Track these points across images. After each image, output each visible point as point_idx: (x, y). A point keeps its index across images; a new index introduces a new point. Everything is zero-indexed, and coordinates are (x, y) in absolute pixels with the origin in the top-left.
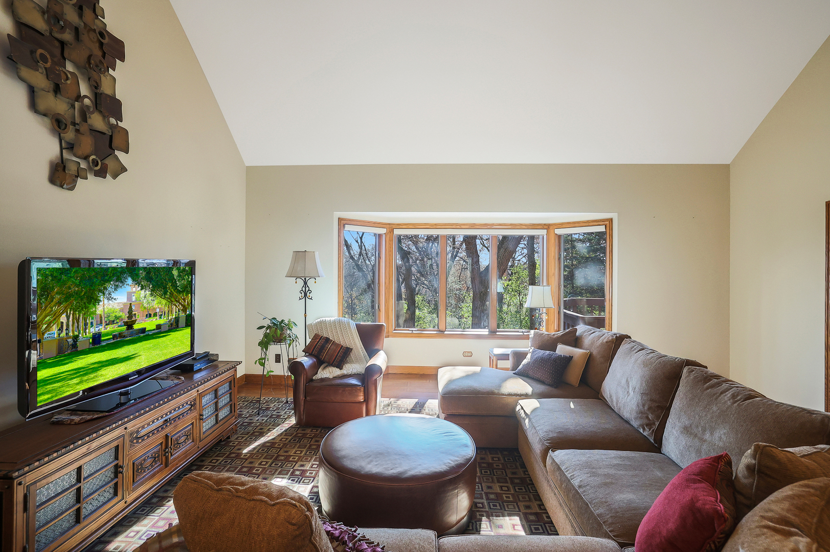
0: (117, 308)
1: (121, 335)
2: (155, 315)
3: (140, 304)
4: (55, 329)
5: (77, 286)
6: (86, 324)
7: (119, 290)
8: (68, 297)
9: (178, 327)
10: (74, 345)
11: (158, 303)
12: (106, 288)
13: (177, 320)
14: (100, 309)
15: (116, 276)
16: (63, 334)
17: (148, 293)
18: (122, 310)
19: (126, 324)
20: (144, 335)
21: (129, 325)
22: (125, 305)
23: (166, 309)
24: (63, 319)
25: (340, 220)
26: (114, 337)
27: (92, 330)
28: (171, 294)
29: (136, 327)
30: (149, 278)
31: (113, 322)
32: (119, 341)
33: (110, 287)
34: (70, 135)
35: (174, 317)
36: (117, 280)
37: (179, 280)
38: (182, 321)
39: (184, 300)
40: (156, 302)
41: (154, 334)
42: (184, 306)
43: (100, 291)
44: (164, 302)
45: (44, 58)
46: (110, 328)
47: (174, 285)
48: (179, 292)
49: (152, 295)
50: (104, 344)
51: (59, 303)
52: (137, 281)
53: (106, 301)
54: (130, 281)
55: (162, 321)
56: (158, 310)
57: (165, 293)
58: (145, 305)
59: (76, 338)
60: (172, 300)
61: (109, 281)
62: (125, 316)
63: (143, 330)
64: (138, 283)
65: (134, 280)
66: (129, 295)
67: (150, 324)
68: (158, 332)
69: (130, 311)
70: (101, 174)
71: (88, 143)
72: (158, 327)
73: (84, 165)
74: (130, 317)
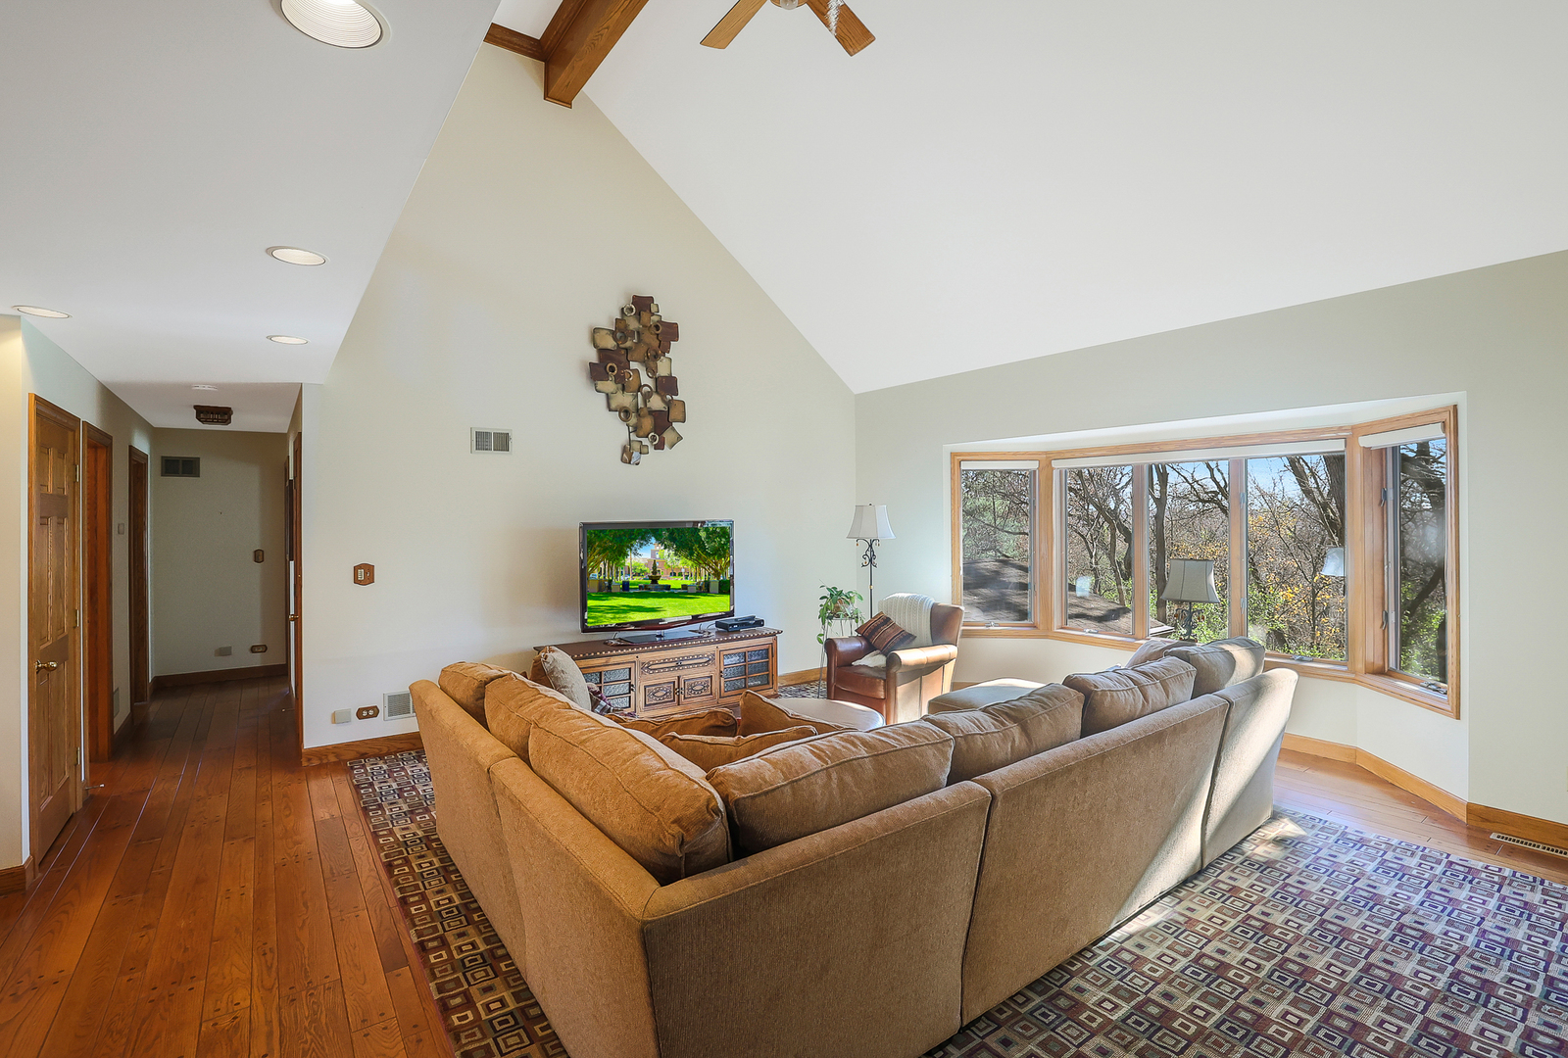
0: (643, 563)
1: (645, 587)
2: (680, 574)
3: (664, 562)
4: (596, 573)
5: (611, 542)
6: (617, 572)
7: (644, 547)
8: (605, 550)
9: (708, 592)
10: (609, 587)
11: (683, 563)
12: (632, 545)
13: (707, 584)
14: (628, 562)
15: (641, 534)
16: (602, 577)
17: (672, 552)
18: (646, 565)
19: (650, 578)
20: (667, 592)
21: (654, 580)
22: (649, 561)
23: (693, 570)
24: (602, 565)
25: (953, 455)
26: (640, 587)
27: (622, 578)
28: (699, 556)
29: (660, 582)
30: (672, 539)
31: (639, 575)
32: (644, 592)
33: (636, 544)
34: (633, 420)
35: (703, 580)
36: (642, 539)
37: (707, 542)
38: (714, 586)
39: (716, 563)
40: (681, 562)
41: (680, 593)
42: (716, 571)
43: (628, 547)
44: (690, 563)
45: (612, 369)
46: (637, 579)
47: (704, 549)
48: (709, 555)
49: (676, 555)
50: (632, 591)
51: (599, 554)
52: (660, 541)
53: (633, 555)
54: (653, 540)
55: (688, 582)
56: (683, 570)
57: (691, 554)
58: (669, 564)
59: (610, 581)
60: (699, 561)
61: (635, 539)
62: (649, 571)
63: (668, 587)
64: (662, 543)
65: (657, 540)
66: (653, 553)
67: (676, 583)
68: (684, 592)
69: (655, 567)
70: (660, 446)
71: (648, 423)
72: (685, 587)
73: (645, 441)
74: (654, 572)
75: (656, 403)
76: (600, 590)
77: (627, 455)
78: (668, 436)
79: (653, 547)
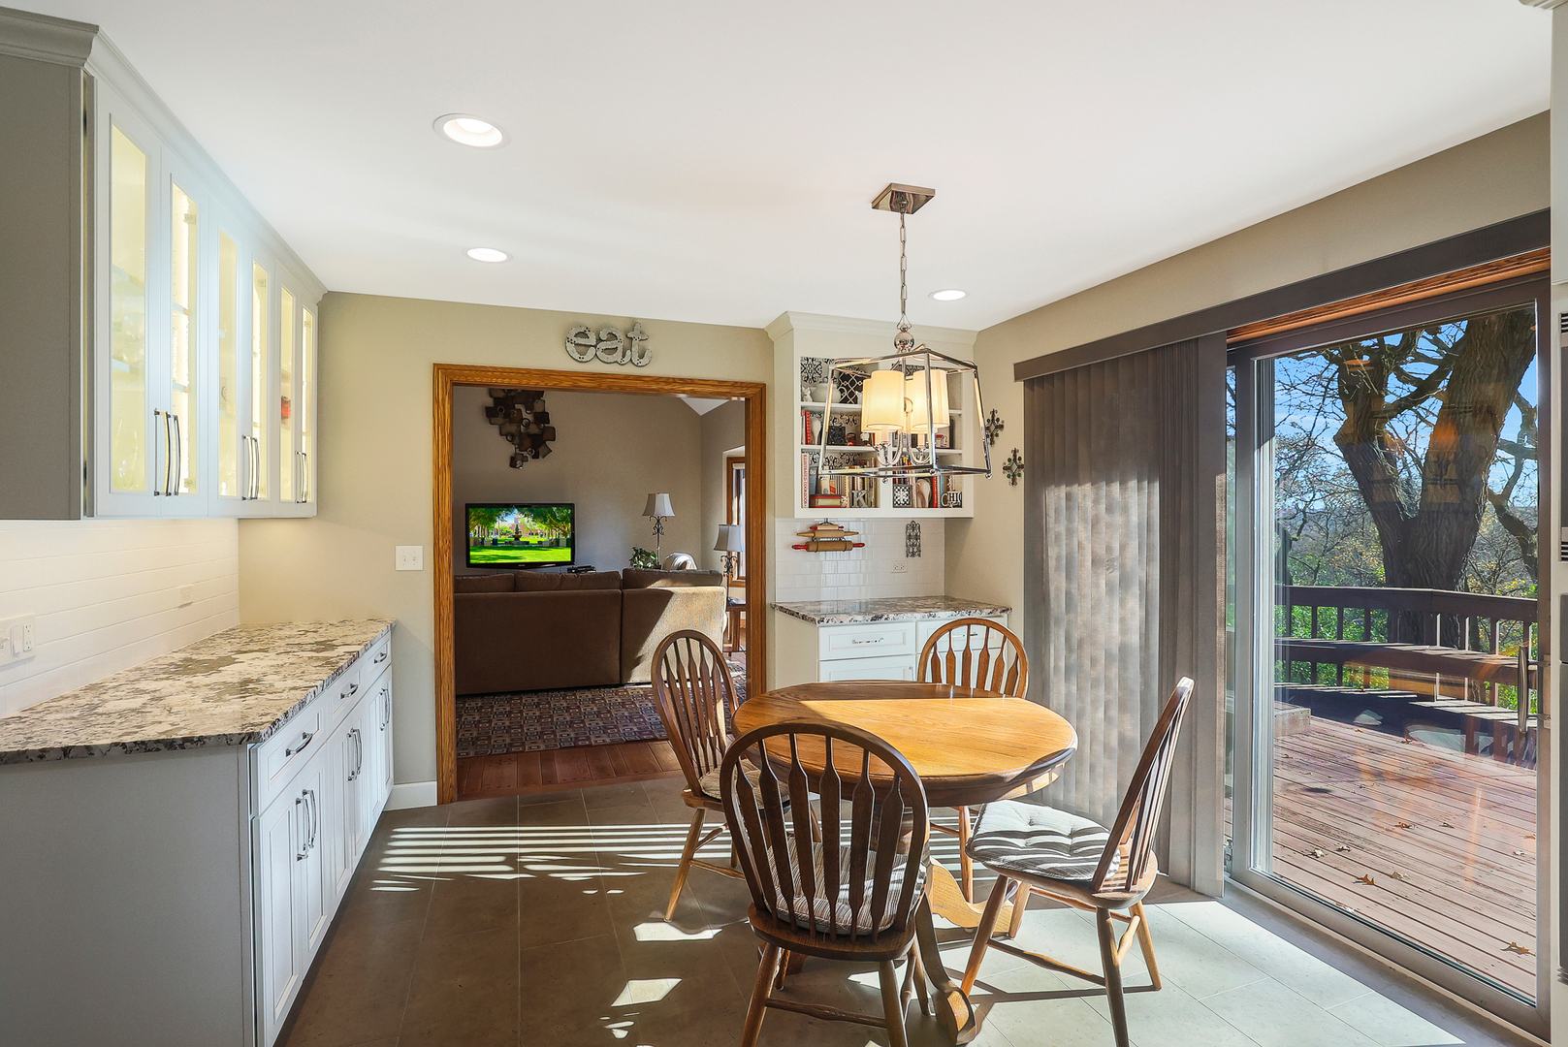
0: (508, 527)
1: (510, 542)
2: (537, 534)
3: (524, 525)
5: (484, 512)
6: (489, 533)
7: (509, 516)
8: (479, 517)
9: (557, 545)
10: (483, 543)
11: (539, 527)
12: (500, 514)
13: (556, 540)
14: (496, 526)
15: (508, 507)
16: (476, 536)
17: (530, 519)
18: (511, 528)
19: (514, 537)
20: (527, 546)
21: (517, 538)
22: (513, 525)
23: (547, 531)
24: (476, 528)
26: (506, 543)
27: (493, 537)
28: (551, 522)
29: (521, 539)
30: (532, 512)
31: (505, 534)
32: (509, 546)
33: (503, 514)
35: (553, 538)
36: (508, 510)
37: (557, 512)
38: (562, 542)
39: (566, 528)
40: (537, 526)
41: (536, 547)
42: (563, 532)
43: (497, 515)
44: (544, 526)
45: (501, 410)
46: (503, 537)
47: (555, 517)
48: (558, 521)
49: (533, 521)
50: (499, 546)
51: (474, 520)
53: (500, 521)
54: (516, 511)
55: (543, 539)
56: (539, 531)
57: (545, 521)
58: (528, 527)
59: (483, 539)
60: (551, 525)
61: (502, 510)
62: (513, 532)
63: (528, 543)
64: (523, 513)
65: (519, 511)
66: (516, 520)
67: (533, 540)
68: (540, 546)
69: (517, 529)
70: (536, 456)
71: (527, 442)
72: (540, 542)
73: (525, 454)
74: (517, 533)
75: (534, 429)
76: (475, 544)
77: (513, 463)
78: (542, 450)
79: (516, 516)
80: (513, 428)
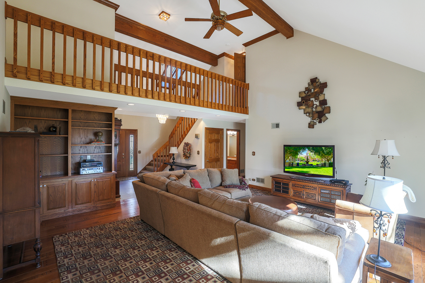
0: (304, 157)
1: (304, 165)
2: (316, 161)
3: (311, 157)
4: (288, 160)
5: (293, 150)
6: (295, 160)
7: (304, 152)
8: (291, 153)
9: (325, 166)
10: (292, 165)
11: (317, 157)
12: (300, 151)
13: (325, 164)
14: (298, 157)
15: (304, 147)
16: (290, 162)
17: (313, 154)
18: (305, 158)
19: (306, 162)
20: (312, 166)
21: (307, 163)
22: (306, 156)
23: (320, 159)
24: (290, 158)
26: (303, 165)
27: (297, 162)
28: (322, 155)
29: (309, 163)
30: (314, 149)
31: (302, 161)
32: (304, 166)
33: (301, 151)
35: (323, 162)
36: (303, 149)
37: (325, 150)
38: (327, 164)
39: (328, 157)
40: (316, 157)
41: (316, 167)
42: (328, 159)
43: (299, 152)
44: (319, 157)
46: (301, 162)
47: (324, 152)
48: (325, 154)
49: (314, 154)
50: (300, 166)
51: (289, 154)
52: (309, 150)
53: (300, 155)
54: (307, 149)
55: (319, 163)
56: (317, 159)
57: (320, 154)
58: (312, 157)
59: (293, 163)
60: (322, 156)
61: (301, 149)
62: (306, 159)
63: (312, 165)
64: (310, 150)
65: (308, 149)
66: (307, 154)
67: (315, 163)
68: (317, 166)
69: (307, 158)
70: (320, 122)
71: (316, 115)
72: (317, 165)
73: (315, 121)
74: (307, 160)
75: (319, 109)
76: (289, 166)
78: (323, 118)
79: (307, 152)
80: (309, 110)
